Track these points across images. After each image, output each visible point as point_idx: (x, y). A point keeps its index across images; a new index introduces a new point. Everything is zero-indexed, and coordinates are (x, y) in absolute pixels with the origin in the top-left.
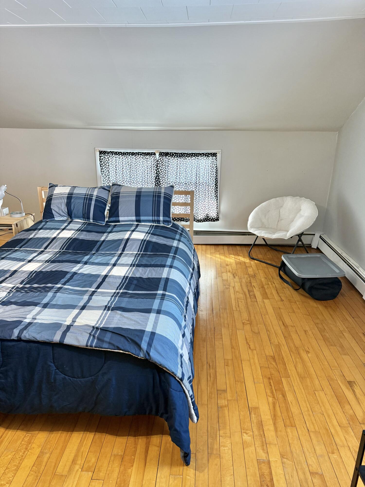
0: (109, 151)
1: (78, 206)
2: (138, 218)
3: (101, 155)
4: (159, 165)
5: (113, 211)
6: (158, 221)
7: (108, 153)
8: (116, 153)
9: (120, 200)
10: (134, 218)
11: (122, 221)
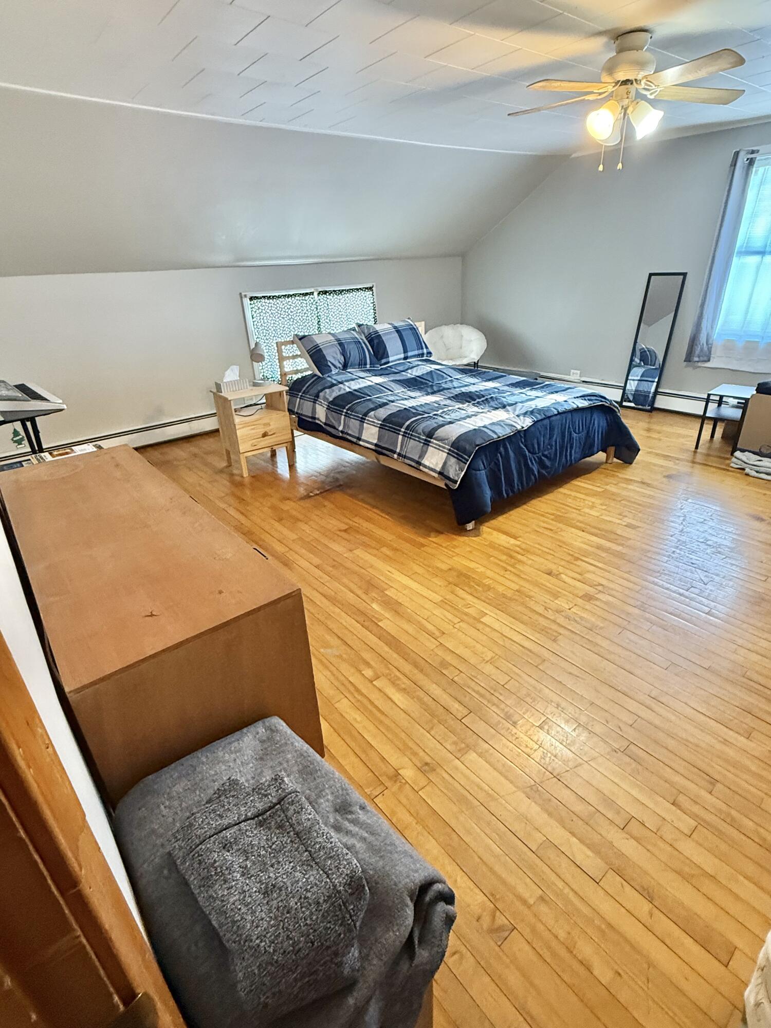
0: (261, 295)
1: (353, 352)
3: (252, 302)
4: (319, 308)
5: (381, 352)
6: (422, 355)
7: (261, 298)
8: (269, 298)
9: (384, 338)
10: (402, 356)
11: (392, 362)
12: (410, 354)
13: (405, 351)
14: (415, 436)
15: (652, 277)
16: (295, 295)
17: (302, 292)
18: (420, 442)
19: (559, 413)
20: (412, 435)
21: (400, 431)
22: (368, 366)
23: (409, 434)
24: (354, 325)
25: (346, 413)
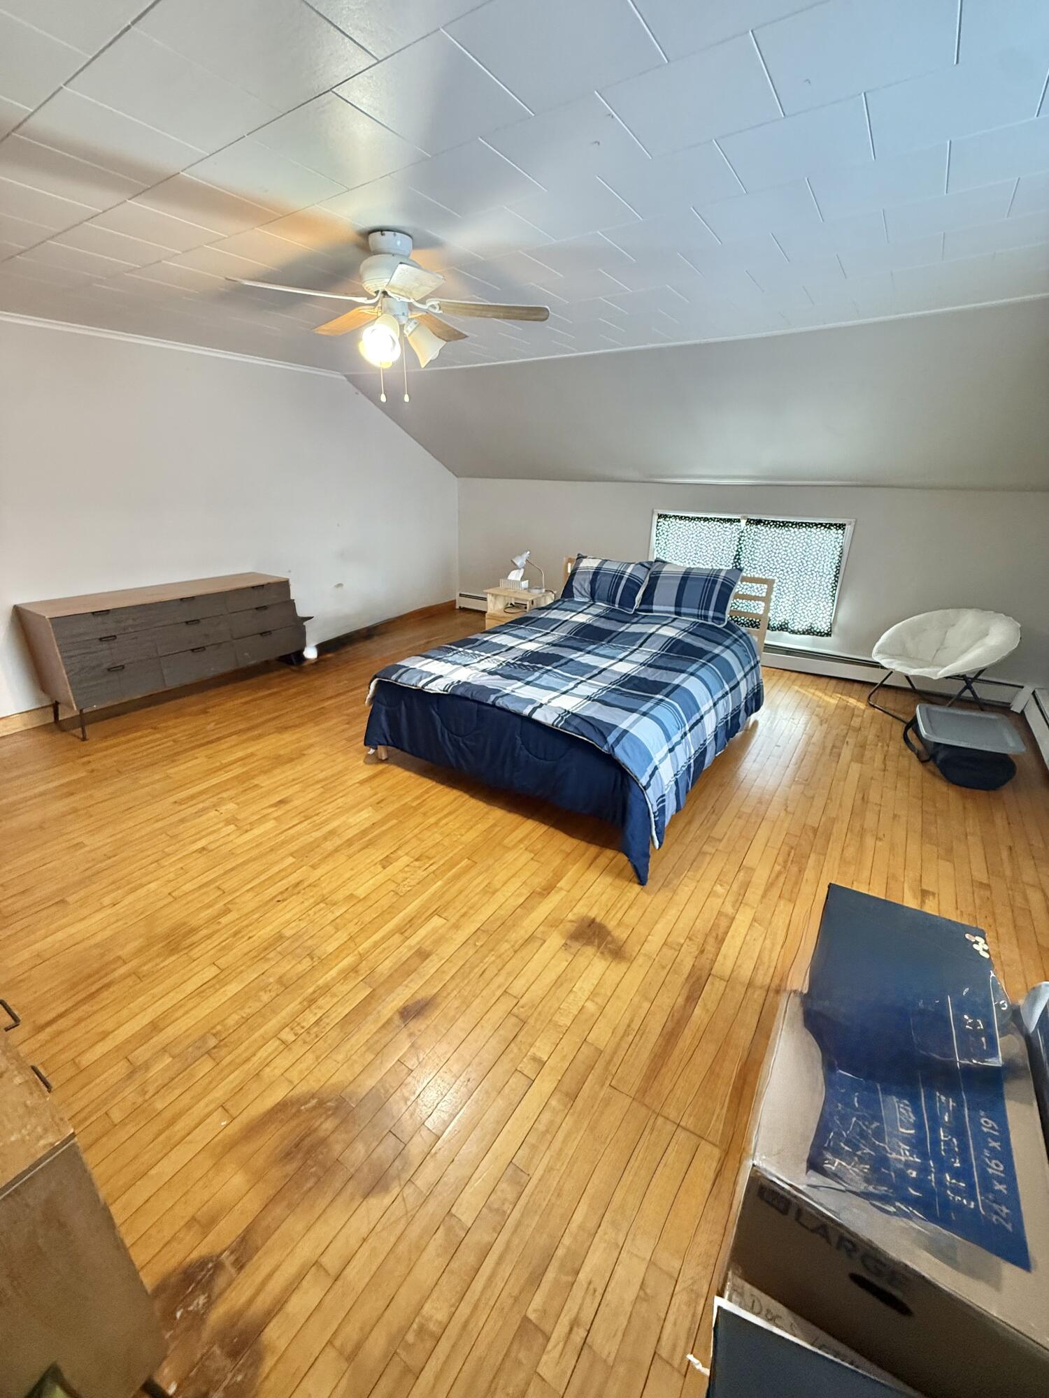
0: (672, 514)
1: (604, 584)
2: (678, 609)
3: (661, 520)
4: (742, 538)
7: (670, 517)
8: (681, 518)
11: (656, 612)
12: (684, 610)
13: (678, 604)
16: (713, 519)
17: (723, 517)
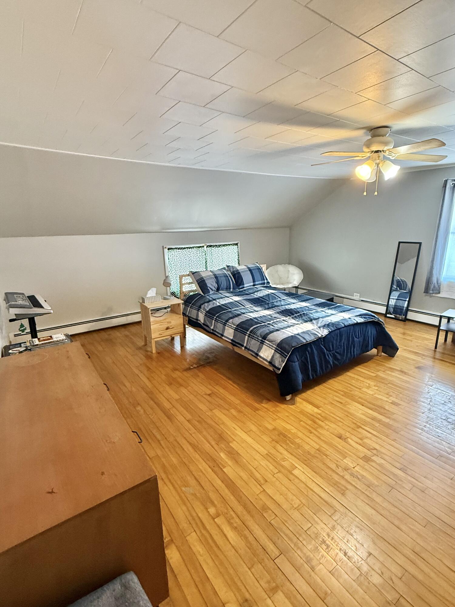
0: (174, 247)
3: (169, 251)
4: (207, 254)
5: (240, 282)
6: (264, 283)
7: (174, 249)
8: (179, 249)
9: (242, 274)
10: (252, 284)
11: (246, 287)
12: (257, 283)
13: (254, 281)
14: (256, 338)
15: (401, 244)
16: (193, 247)
17: (197, 246)
18: (259, 342)
19: (345, 326)
20: (253, 336)
21: (246, 333)
22: (232, 290)
23: (252, 335)
24: (225, 266)
25: (216, 319)
